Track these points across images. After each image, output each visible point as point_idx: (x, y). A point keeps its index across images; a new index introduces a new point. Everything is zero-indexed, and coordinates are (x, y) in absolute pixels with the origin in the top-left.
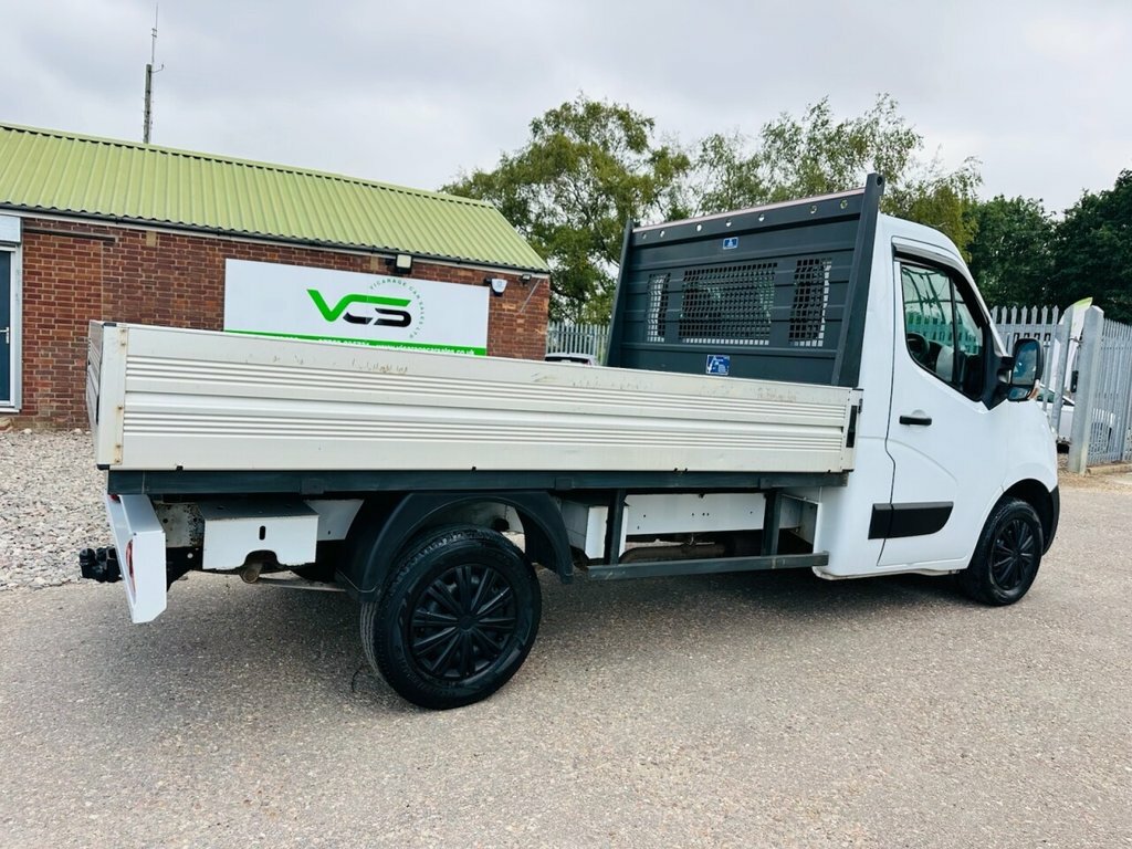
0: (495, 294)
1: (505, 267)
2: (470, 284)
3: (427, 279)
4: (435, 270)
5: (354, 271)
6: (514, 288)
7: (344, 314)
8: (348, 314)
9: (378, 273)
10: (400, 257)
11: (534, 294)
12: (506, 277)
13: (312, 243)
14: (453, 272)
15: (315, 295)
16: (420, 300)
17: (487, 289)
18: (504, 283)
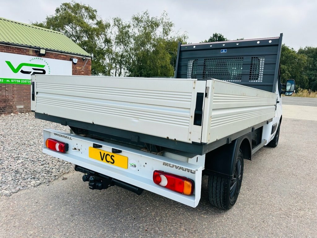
0: (74, 64)
1: (77, 54)
2: (66, 60)
3: (50, 58)
4: (53, 55)
5: (23, 54)
6: (80, 62)
7: (20, 70)
8: (22, 70)
9: (32, 55)
10: (41, 50)
11: (86, 64)
12: (77, 58)
13: (6, 44)
14: (59, 55)
15: (9, 63)
16: (48, 65)
17: (71, 62)
18: (77, 60)
